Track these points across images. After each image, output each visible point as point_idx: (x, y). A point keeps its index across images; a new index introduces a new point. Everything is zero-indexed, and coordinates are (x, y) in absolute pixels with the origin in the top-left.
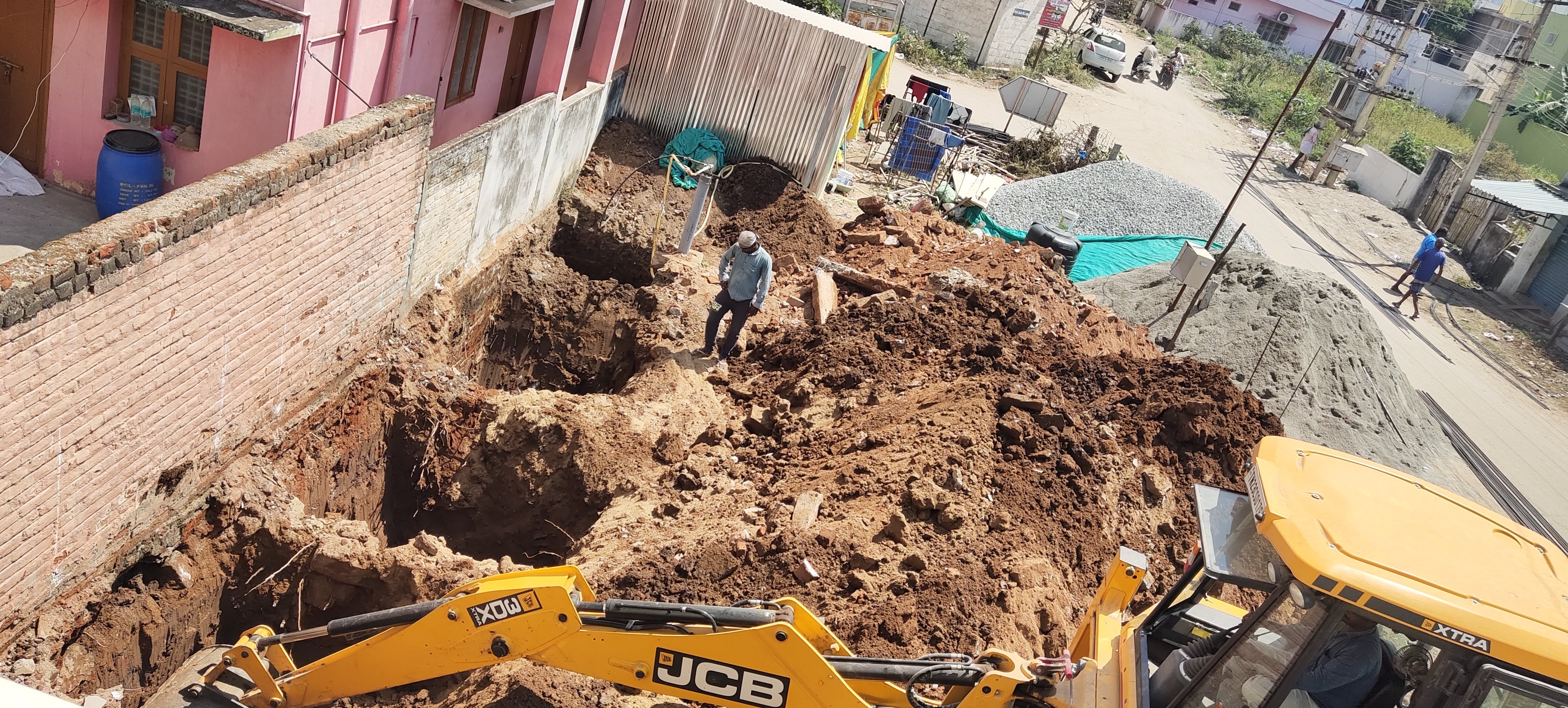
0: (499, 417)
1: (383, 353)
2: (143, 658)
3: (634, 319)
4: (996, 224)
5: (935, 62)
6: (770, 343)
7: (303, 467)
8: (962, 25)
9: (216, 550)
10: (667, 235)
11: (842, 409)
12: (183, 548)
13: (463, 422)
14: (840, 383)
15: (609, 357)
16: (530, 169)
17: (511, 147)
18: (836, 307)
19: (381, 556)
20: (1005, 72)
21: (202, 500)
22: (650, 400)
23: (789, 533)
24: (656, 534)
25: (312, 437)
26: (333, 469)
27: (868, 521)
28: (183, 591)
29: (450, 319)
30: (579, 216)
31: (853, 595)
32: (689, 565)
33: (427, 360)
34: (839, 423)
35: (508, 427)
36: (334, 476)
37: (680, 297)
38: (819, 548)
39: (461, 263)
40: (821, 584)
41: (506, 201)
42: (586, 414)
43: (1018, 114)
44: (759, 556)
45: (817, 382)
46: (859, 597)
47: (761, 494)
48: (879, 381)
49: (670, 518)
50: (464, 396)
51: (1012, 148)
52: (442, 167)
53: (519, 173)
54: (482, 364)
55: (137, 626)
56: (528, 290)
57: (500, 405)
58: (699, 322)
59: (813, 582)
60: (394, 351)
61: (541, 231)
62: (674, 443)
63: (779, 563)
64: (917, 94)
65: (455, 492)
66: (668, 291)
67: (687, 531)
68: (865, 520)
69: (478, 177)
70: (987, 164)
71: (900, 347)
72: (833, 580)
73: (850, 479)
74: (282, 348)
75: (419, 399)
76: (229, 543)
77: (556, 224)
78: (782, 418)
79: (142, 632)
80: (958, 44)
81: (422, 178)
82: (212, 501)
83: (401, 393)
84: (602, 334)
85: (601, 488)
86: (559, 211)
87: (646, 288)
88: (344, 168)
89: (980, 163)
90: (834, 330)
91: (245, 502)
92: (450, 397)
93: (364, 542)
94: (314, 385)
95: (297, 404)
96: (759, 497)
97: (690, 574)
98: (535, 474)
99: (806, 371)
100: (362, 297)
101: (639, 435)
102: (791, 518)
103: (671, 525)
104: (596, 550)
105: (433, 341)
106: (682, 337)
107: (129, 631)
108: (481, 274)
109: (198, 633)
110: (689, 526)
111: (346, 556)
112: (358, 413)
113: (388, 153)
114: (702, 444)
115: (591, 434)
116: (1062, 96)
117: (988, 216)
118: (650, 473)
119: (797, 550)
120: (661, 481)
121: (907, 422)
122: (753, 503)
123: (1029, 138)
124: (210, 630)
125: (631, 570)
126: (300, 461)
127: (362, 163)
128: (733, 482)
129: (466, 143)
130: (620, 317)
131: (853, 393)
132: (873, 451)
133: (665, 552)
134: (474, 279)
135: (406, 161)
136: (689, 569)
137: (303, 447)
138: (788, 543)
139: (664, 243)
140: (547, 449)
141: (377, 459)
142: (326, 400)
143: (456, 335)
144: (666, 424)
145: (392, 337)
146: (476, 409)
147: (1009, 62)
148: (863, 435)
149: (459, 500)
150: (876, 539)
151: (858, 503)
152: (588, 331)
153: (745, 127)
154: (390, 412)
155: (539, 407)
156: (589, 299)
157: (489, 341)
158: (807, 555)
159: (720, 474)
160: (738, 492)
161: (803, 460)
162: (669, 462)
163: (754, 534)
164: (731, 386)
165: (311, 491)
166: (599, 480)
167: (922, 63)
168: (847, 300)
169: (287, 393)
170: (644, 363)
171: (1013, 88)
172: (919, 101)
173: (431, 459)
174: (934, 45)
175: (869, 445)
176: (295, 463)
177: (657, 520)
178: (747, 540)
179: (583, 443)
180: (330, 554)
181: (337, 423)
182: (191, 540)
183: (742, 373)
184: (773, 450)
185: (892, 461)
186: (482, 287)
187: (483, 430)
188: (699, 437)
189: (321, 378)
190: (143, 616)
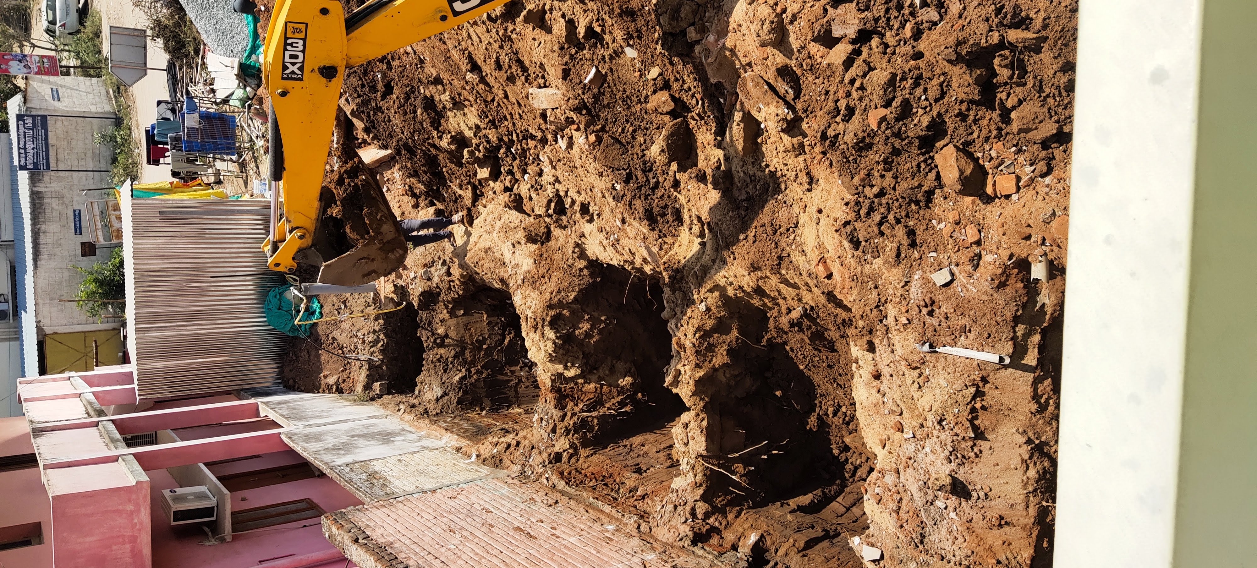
0: (559, 371)
1: (540, 475)
2: (821, 542)
3: (444, 305)
4: (249, 46)
5: (129, 154)
6: (423, 187)
7: (647, 494)
8: (87, 141)
9: (728, 525)
10: (366, 307)
11: (454, 104)
12: (735, 548)
13: (572, 396)
14: (433, 114)
15: (482, 313)
16: (353, 429)
17: (340, 449)
18: (373, 146)
19: (693, 407)
20: (114, 92)
21: (696, 549)
22: (504, 264)
23: (569, 104)
24: (607, 213)
25: (622, 497)
26: (641, 474)
27: (537, 43)
28: (765, 534)
29: (497, 439)
30: (377, 381)
31: (599, 31)
32: (621, 174)
33: (534, 442)
34: (466, 103)
35: (563, 362)
36: (645, 471)
37: (412, 275)
38: (572, 75)
39: (449, 449)
40: (600, 62)
41: (386, 437)
42: (533, 307)
43: (145, 64)
44: (595, 121)
45: (440, 134)
46: (600, 25)
47: (547, 143)
48: (420, 81)
49: (590, 208)
50: (552, 404)
51: (178, 58)
52: (376, 490)
53: (359, 436)
54: (523, 406)
55: (801, 554)
56: (452, 394)
57: (549, 374)
58: (427, 253)
59: (600, 69)
60: (536, 468)
61: (401, 404)
62: (531, 229)
63: (595, 102)
64: (162, 153)
65: (626, 381)
66: (411, 287)
67: (596, 190)
68: (537, 45)
69: (374, 463)
70: (201, 75)
71: (384, 76)
72: (594, 53)
73: (509, 72)
74: (564, 542)
75: (567, 435)
76: (720, 518)
77: (390, 396)
78: (480, 151)
79: (804, 549)
80: (105, 139)
81: (391, 501)
82: (694, 543)
83: (566, 450)
84: (466, 325)
85: (586, 272)
86: (380, 398)
87: (416, 305)
88: (405, 556)
89: (202, 81)
90: (392, 137)
91: (687, 520)
92: (556, 414)
93: (687, 424)
94: (583, 511)
95: (602, 517)
96: (549, 143)
97: (628, 171)
98: (593, 327)
99: (434, 146)
100: (503, 505)
101: (535, 260)
102: (557, 108)
103: (596, 204)
104: (634, 254)
105: (518, 444)
106: (445, 261)
107: (806, 558)
108: (452, 432)
109: (790, 512)
110: (591, 190)
111: (701, 432)
112: (593, 474)
113: (380, 531)
114: (525, 208)
115: (547, 296)
116: (114, 30)
117: (245, 55)
118: (562, 239)
119: (580, 92)
120: (565, 228)
121: (444, 43)
122: (556, 146)
123: (162, 46)
124: (785, 506)
125: (640, 219)
126: (643, 497)
127: (395, 545)
128: (545, 170)
129: (350, 481)
130: (447, 316)
131: (437, 99)
132: (479, 63)
133: (618, 199)
134: (458, 435)
135: (381, 516)
136: (624, 173)
137: (632, 500)
138: (577, 102)
139: (373, 307)
140: (571, 325)
141: (622, 448)
142: (591, 499)
143: (507, 432)
144: (519, 243)
145: (526, 474)
146: (559, 390)
147: (103, 91)
148: (469, 76)
149: (632, 376)
150: (549, 31)
151: (525, 57)
152: (467, 337)
153: (248, 278)
154: (583, 453)
155: (541, 344)
156: (442, 345)
157: (503, 408)
158: (581, 82)
159: (543, 183)
160: (551, 162)
161: (507, 120)
162: (548, 227)
163: (579, 133)
164: (469, 206)
165: (662, 482)
166: (580, 275)
167: (135, 164)
168: (363, 139)
169: (597, 527)
170: (477, 282)
171: (125, 75)
172: (167, 150)
173: (609, 409)
174: (114, 160)
175: (475, 68)
176: (646, 500)
177: (595, 217)
178: (587, 137)
179: (556, 299)
180: (704, 444)
181: (606, 485)
182: (727, 544)
183: (455, 202)
184: (508, 149)
185: (481, 42)
186: (462, 428)
187: (573, 379)
188: (519, 212)
189: (576, 508)
190: (792, 553)
